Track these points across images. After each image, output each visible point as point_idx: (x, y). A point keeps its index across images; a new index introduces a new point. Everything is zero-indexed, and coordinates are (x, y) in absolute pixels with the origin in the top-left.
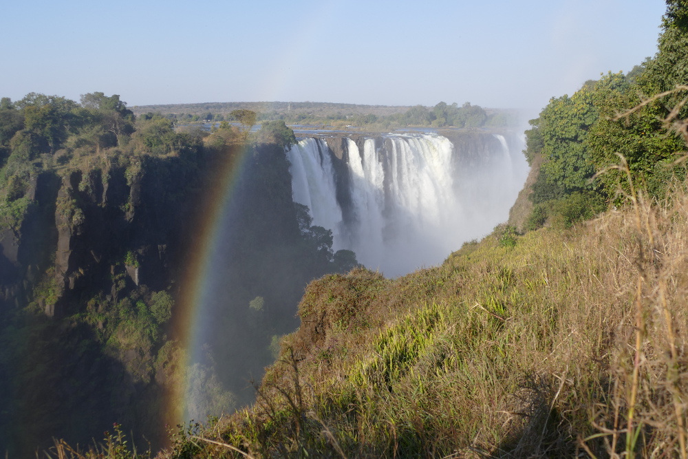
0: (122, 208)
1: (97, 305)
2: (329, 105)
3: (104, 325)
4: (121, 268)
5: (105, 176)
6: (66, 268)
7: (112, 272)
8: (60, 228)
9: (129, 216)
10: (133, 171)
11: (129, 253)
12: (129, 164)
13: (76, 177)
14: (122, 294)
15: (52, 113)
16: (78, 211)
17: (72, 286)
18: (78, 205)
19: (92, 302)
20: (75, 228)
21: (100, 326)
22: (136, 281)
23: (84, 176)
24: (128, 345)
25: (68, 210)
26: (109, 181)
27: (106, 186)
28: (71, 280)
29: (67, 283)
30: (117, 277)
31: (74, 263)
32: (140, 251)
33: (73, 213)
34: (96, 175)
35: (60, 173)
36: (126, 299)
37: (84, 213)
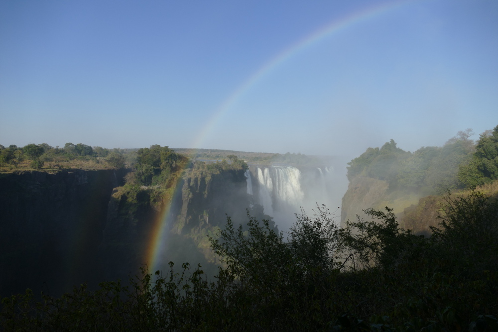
0: (203, 193)
1: (195, 231)
2: (227, 151)
3: (197, 238)
4: (202, 217)
5: (199, 180)
6: (185, 216)
7: (199, 218)
8: (184, 200)
9: (205, 196)
10: (208, 179)
11: (205, 211)
12: (206, 176)
13: (189, 180)
14: (203, 227)
15: (171, 155)
16: (191, 194)
17: (187, 223)
18: (191, 191)
19: (193, 229)
20: (190, 200)
21: (196, 239)
22: (207, 221)
23: (192, 180)
24: (206, 247)
25: (187, 193)
26: (201, 182)
27: (199, 184)
28: (188, 220)
29: (186, 221)
30: (201, 220)
31: (189, 213)
32: (208, 210)
33: (189, 194)
34: (196, 180)
35: (184, 178)
36: (204, 229)
37: (193, 194)
